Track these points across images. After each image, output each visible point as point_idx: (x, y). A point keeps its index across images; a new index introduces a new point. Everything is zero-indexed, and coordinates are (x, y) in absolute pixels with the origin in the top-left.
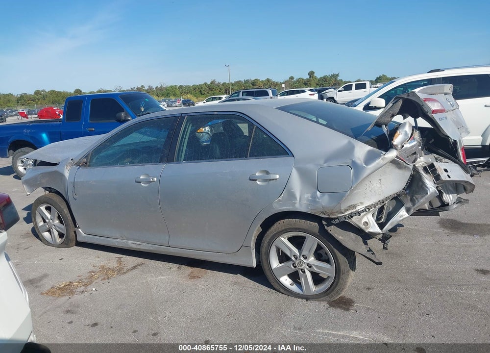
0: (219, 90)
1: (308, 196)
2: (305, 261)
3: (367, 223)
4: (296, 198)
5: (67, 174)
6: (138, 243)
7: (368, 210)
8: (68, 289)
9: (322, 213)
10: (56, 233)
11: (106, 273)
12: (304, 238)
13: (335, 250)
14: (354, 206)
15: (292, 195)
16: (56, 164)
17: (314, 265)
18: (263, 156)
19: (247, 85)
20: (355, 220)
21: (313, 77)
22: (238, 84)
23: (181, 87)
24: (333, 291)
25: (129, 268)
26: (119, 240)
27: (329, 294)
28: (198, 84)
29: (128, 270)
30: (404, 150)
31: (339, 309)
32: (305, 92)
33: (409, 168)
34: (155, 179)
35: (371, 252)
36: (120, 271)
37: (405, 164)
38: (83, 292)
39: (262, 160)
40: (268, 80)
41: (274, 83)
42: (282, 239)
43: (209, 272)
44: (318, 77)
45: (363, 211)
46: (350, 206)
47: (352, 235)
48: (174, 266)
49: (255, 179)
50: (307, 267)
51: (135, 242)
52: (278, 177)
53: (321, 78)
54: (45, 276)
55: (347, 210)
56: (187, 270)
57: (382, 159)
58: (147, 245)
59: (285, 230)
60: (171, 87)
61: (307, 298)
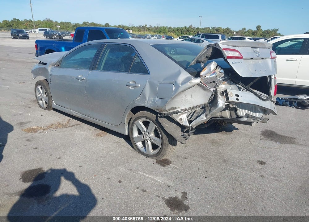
0: (193, 32)
1: (152, 99)
2: (148, 135)
3: (182, 119)
4: (146, 99)
5: (49, 70)
6: (77, 113)
7: (182, 112)
8: (34, 130)
9: (157, 109)
10: (44, 102)
11: (58, 126)
12: (149, 122)
13: (162, 132)
14: (174, 108)
15: (144, 97)
16: (46, 64)
17: (152, 138)
18: (136, 73)
19: (213, 30)
20: (174, 116)
21: (259, 30)
22: (207, 30)
23: (170, 28)
24: (159, 154)
25: (70, 125)
26: (69, 110)
27: (158, 155)
28: (180, 27)
29: (69, 126)
30: (206, 79)
31: (159, 165)
32: (245, 39)
33: (210, 91)
34: (85, 78)
35: (183, 137)
36: (65, 126)
37: (207, 88)
38: (41, 133)
39: (135, 75)
40: (228, 29)
41: (231, 31)
42: (139, 122)
43: (108, 134)
44: (263, 30)
45: (179, 112)
46: (172, 108)
47: (175, 125)
48: (93, 128)
49: (128, 85)
50: (149, 139)
51: (76, 112)
52: (139, 86)
53: (265, 31)
54: (30, 122)
55: (170, 110)
56: (98, 131)
57: (190, 83)
58: (80, 114)
59: (141, 116)
60: (163, 27)
61: (147, 156)
